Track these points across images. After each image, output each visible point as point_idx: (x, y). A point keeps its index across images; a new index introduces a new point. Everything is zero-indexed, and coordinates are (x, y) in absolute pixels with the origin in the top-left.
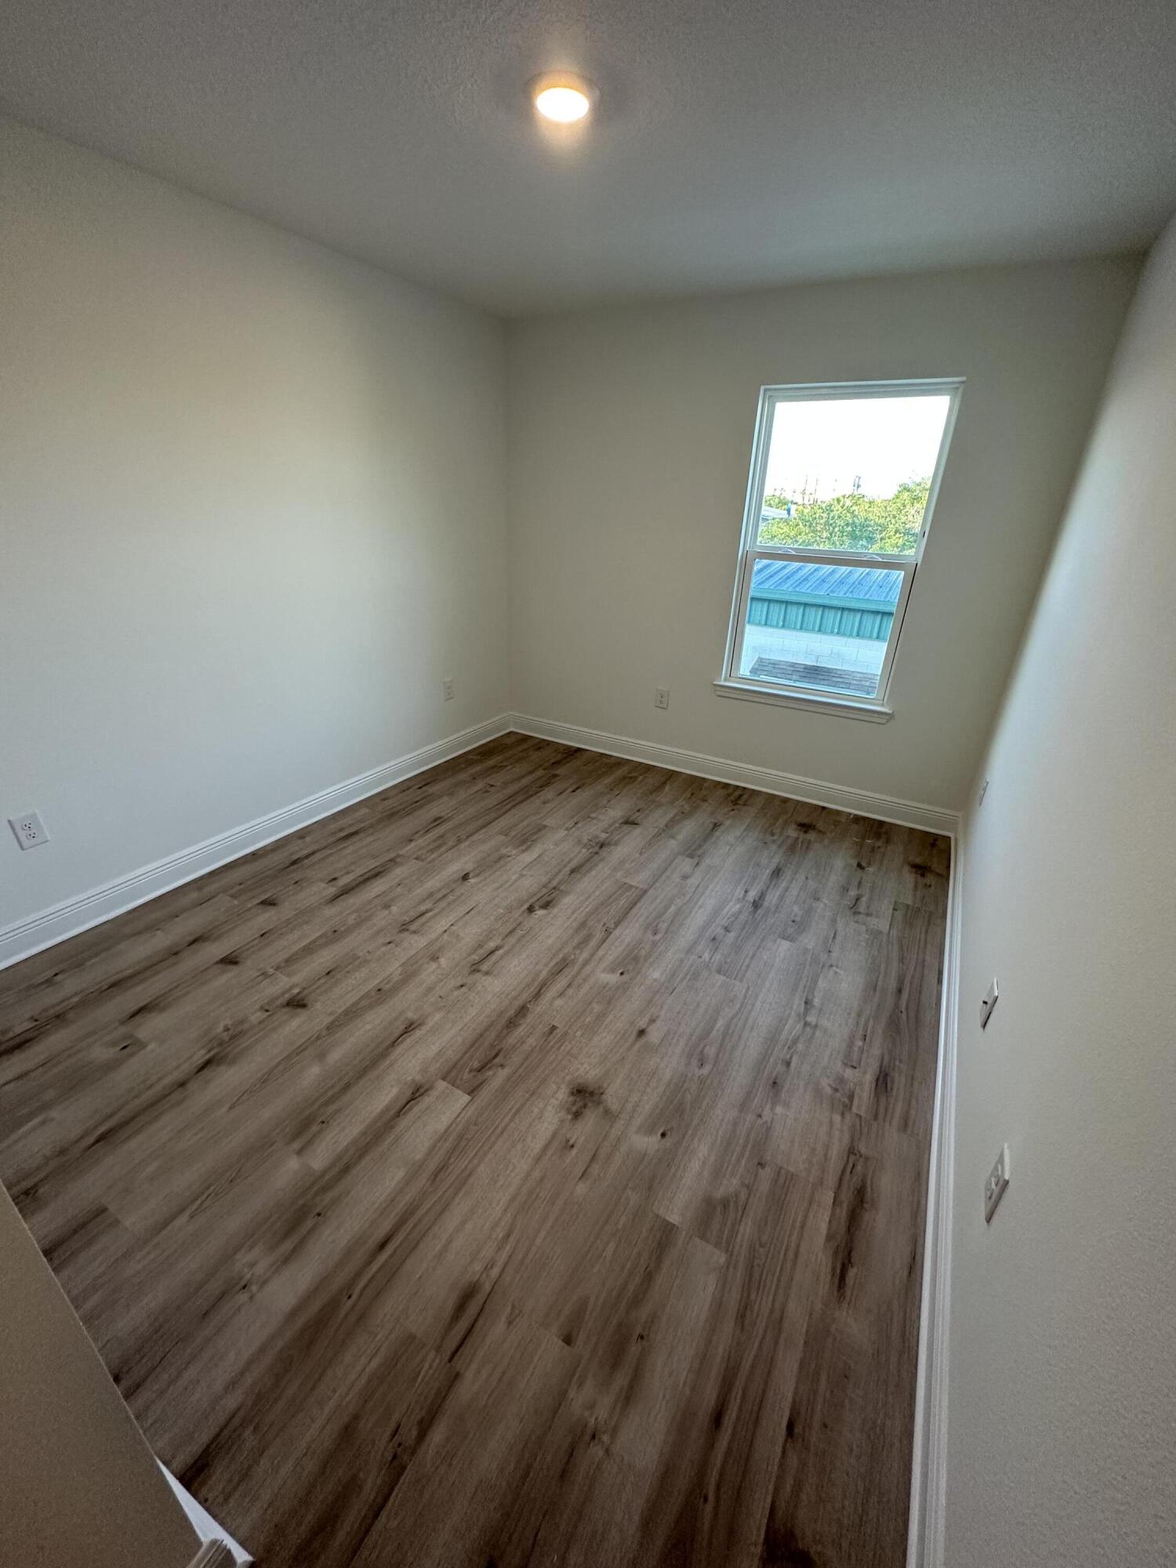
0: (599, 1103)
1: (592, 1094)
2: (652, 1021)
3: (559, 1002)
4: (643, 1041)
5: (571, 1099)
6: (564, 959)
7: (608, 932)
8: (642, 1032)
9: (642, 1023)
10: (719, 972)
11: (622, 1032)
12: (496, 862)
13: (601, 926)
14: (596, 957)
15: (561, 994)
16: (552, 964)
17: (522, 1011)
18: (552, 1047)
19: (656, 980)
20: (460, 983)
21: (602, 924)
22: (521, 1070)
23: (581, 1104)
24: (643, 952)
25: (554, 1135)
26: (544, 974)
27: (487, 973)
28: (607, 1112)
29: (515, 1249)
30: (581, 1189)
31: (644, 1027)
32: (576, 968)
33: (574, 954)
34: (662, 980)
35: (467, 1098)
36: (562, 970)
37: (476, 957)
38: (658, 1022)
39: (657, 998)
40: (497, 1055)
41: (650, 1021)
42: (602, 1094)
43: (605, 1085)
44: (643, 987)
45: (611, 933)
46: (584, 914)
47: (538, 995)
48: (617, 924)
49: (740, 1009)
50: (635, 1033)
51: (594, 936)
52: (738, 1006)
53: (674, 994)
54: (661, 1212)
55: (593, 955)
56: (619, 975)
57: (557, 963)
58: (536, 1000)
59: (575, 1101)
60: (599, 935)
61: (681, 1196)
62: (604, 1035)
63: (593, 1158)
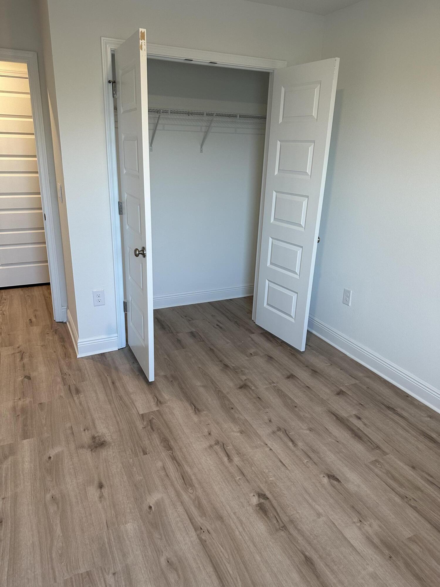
0: (89, 447)
1: (96, 447)
2: (101, 497)
3: (160, 464)
4: (96, 483)
5: (103, 440)
6: (192, 486)
7: (198, 529)
8: (101, 486)
9: (106, 491)
10: (88, 573)
11: (111, 478)
12: (353, 507)
13: (209, 529)
14: (178, 504)
15: (164, 468)
16: (193, 478)
17: (169, 448)
18: (135, 447)
19: (126, 523)
20: (212, 433)
21: (211, 531)
22: (135, 432)
23: (97, 441)
24: (156, 535)
25: (95, 428)
26: (187, 469)
27: (211, 447)
28: (83, 447)
29: (75, 403)
30: (68, 425)
31: (103, 490)
32: (179, 487)
33: (192, 493)
34: (122, 527)
35: (141, 413)
36: (183, 479)
37: (230, 448)
38: (97, 499)
39: (113, 512)
40: (152, 428)
41: (103, 496)
42: (92, 450)
43: (94, 453)
44: (129, 511)
45: (196, 530)
46: (234, 527)
47: (174, 458)
48: (203, 542)
49: (51, 554)
50: (104, 483)
51: (201, 517)
52: (54, 555)
53: (105, 524)
54: (32, 440)
55: (182, 503)
56: (151, 505)
57: (191, 480)
58: (171, 456)
59: (100, 440)
60: (199, 520)
61: (27, 447)
62: (119, 470)
63: (73, 433)
